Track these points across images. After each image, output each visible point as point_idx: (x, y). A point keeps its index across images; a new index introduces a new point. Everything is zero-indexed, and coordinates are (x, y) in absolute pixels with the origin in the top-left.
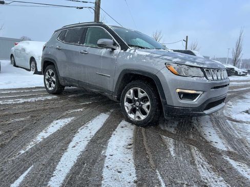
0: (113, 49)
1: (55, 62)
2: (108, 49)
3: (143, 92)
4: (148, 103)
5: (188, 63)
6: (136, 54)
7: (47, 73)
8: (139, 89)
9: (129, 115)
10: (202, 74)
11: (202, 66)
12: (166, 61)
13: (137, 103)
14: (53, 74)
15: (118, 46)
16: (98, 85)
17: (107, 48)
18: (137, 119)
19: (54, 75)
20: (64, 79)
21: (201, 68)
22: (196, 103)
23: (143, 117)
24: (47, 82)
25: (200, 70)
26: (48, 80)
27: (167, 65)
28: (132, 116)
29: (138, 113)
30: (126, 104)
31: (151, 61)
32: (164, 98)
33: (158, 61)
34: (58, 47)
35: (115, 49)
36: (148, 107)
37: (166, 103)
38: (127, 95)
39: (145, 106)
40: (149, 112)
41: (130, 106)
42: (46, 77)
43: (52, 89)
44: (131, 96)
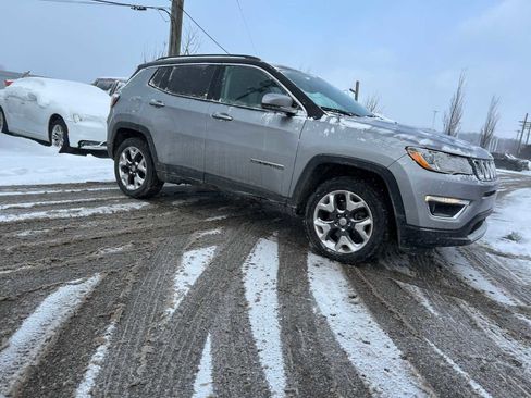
0: (290, 115)
1: (148, 132)
2: (278, 114)
3: (355, 200)
4: (368, 221)
5: (446, 148)
6: (343, 127)
7: (124, 155)
8: (349, 193)
9: (324, 242)
10: (470, 169)
11: (469, 155)
12: (408, 144)
13: (343, 221)
14: (138, 158)
15: (300, 108)
16: (253, 183)
17: (276, 111)
18: (341, 251)
19: (143, 160)
20: (169, 167)
21: (468, 158)
22: (458, 221)
23: (354, 248)
24: (121, 173)
25: (466, 160)
26: (126, 169)
27: (410, 152)
28: (330, 245)
29: (344, 240)
30: (317, 222)
31: (378, 141)
32: (402, 212)
33: (392, 143)
34: (153, 101)
35: (294, 115)
36: (367, 228)
37: (404, 222)
38: (321, 205)
39: (360, 226)
40: (368, 237)
41: (326, 225)
42: (121, 163)
43: (137, 187)
44: (330, 207)
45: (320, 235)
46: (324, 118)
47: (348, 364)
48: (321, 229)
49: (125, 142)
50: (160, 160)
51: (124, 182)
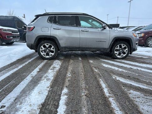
1: (56, 38)
2: (101, 29)
3: (123, 46)
4: (127, 49)
7: (42, 47)
13: (121, 50)
15: (107, 27)
18: (121, 57)
19: (53, 47)
20: (65, 48)
23: (124, 55)
28: (119, 56)
29: (122, 54)
30: (115, 52)
31: (127, 33)
32: (133, 46)
35: (105, 28)
38: (116, 48)
40: (127, 52)
41: (117, 53)
42: (41, 50)
43: (51, 56)
44: (118, 48)
45: (116, 55)
46: (113, 29)
48: (116, 54)
50: (61, 46)
51: (44, 56)
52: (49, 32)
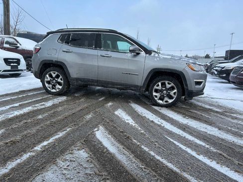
0: (138, 54)
2: (133, 54)
3: (169, 84)
4: (175, 91)
6: (162, 57)
7: (47, 76)
8: (167, 81)
10: (204, 69)
12: (187, 62)
13: (165, 92)
14: (57, 77)
15: (142, 51)
18: (165, 103)
19: (61, 77)
20: (77, 79)
22: (201, 87)
23: (170, 101)
24: (47, 85)
26: (49, 82)
27: (188, 65)
28: (160, 102)
29: (166, 99)
30: (154, 94)
31: (176, 62)
32: (187, 85)
33: (182, 62)
34: (65, 50)
36: (175, 93)
37: (188, 90)
38: (155, 87)
39: (172, 93)
40: (175, 96)
41: (158, 95)
42: (46, 80)
43: (58, 90)
44: (160, 88)
45: (156, 99)
46: (153, 54)
47: (209, 134)
48: (156, 96)
49: (47, 70)
51: (49, 89)
52: (56, 56)
